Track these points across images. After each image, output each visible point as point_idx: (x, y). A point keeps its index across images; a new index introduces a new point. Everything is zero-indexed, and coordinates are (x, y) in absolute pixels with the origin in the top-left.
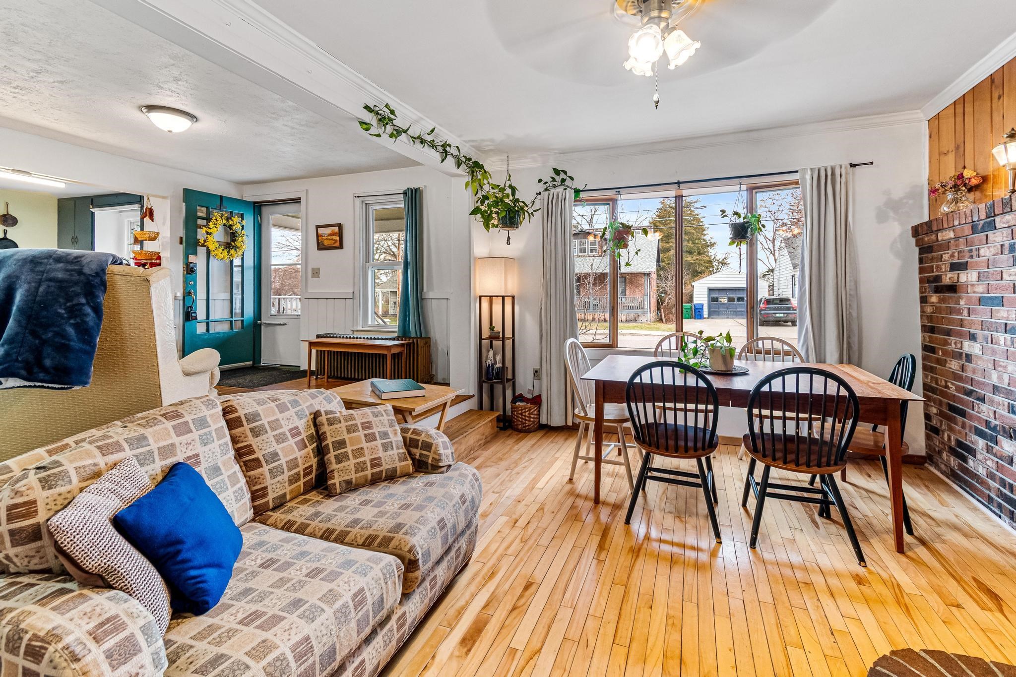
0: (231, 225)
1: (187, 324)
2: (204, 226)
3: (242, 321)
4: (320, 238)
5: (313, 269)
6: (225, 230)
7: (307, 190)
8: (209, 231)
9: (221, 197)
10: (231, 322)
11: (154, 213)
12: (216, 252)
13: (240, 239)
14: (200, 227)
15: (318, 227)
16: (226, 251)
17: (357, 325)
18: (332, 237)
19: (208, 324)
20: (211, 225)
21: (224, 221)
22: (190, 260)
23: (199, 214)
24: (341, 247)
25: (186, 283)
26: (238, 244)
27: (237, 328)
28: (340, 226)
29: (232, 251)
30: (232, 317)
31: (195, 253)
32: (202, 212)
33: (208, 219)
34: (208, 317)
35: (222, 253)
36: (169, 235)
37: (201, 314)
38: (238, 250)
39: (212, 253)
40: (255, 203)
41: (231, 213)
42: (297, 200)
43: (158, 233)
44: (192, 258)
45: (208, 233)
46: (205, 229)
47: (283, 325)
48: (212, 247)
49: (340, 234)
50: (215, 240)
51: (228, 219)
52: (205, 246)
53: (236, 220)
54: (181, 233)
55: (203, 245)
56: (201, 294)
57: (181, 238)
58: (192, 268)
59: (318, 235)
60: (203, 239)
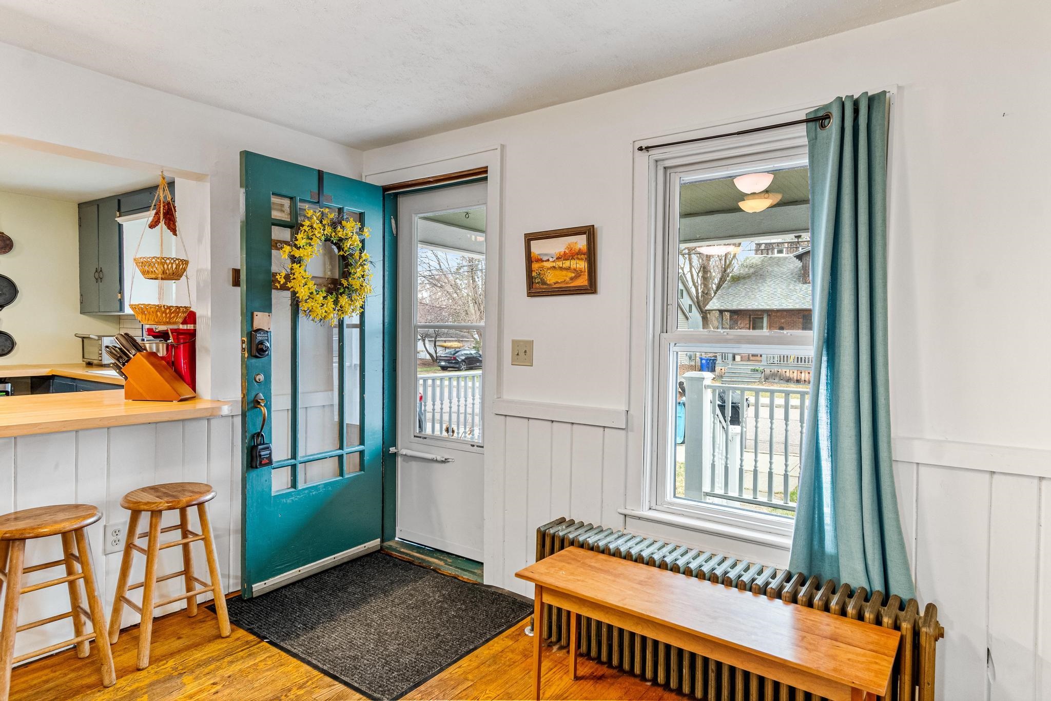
0: (341, 240)
1: (254, 474)
2: (287, 243)
3: (362, 453)
4: (535, 266)
5: (515, 343)
6: (329, 253)
7: (503, 147)
8: (297, 253)
9: (320, 174)
10: (341, 457)
11: (178, 215)
12: (311, 304)
13: (359, 272)
14: (278, 245)
15: (530, 238)
16: (331, 299)
17: (638, 502)
18: (567, 264)
19: (294, 467)
20: (301, 240)
21: (328, 230)
22: (256, 325)
23: (276, 214)
24: (591, 288)
25: (248, 379)
26: (356, 284)
27: (351, 469)
28: (590, 232)
29: (344, 300)
30: (341, 448)
31: (267, 307)
32: (280, 210)
33: (294, 226)
34: (294, 455)
35: (321, 305)
36: (209, 267)
37: (279, 449)
38: (354, 296)
39: (303, 306)
40: (385, 189)
41: (340, 210)
42: (478, 176)
43: (186, 262)
44: (261, 320)
45: (294, 260)
46: (287, 249)
47: (443, 462)
48: (303, 293)
49: (591, 255)
50: (309, 275)
51: (334, 225)
52: (288, 289)
53: (351, 226)
54: (236, 258)
55: (284, 288)
56: (280, 400)
57: (236, 272)
58: (261, 343)
59: (530, 259)
60: (283, 274)
